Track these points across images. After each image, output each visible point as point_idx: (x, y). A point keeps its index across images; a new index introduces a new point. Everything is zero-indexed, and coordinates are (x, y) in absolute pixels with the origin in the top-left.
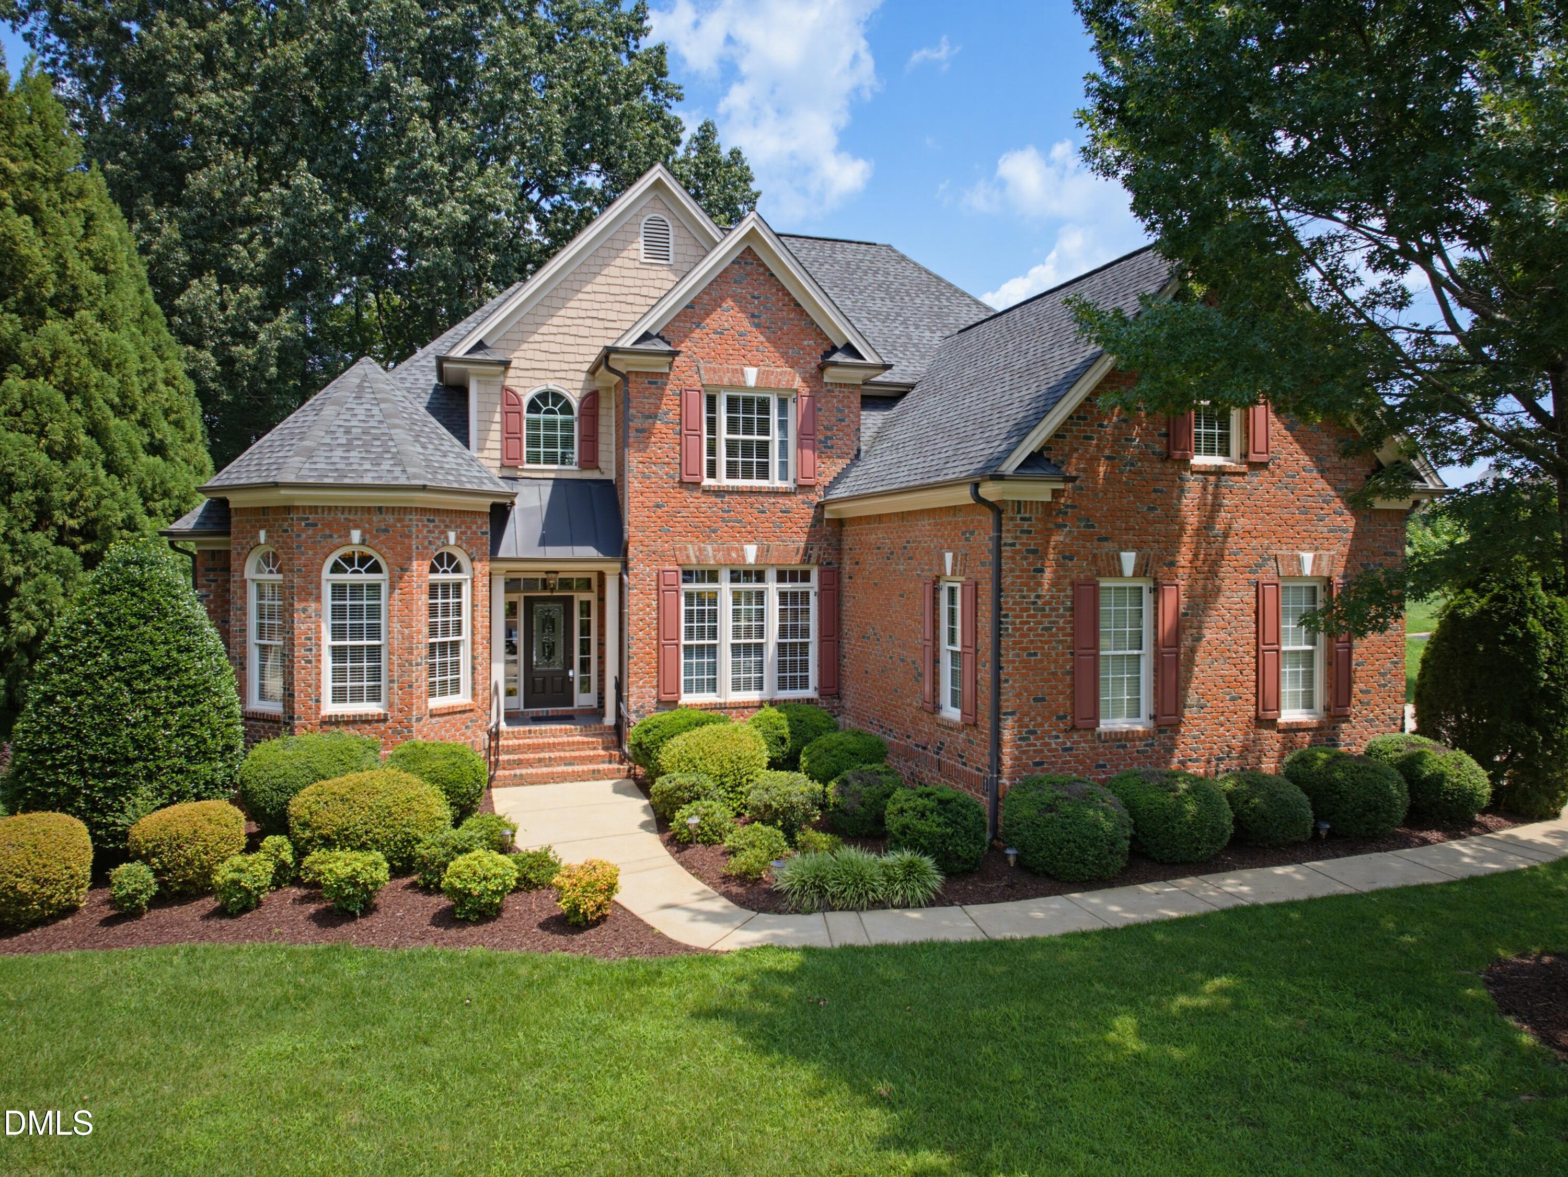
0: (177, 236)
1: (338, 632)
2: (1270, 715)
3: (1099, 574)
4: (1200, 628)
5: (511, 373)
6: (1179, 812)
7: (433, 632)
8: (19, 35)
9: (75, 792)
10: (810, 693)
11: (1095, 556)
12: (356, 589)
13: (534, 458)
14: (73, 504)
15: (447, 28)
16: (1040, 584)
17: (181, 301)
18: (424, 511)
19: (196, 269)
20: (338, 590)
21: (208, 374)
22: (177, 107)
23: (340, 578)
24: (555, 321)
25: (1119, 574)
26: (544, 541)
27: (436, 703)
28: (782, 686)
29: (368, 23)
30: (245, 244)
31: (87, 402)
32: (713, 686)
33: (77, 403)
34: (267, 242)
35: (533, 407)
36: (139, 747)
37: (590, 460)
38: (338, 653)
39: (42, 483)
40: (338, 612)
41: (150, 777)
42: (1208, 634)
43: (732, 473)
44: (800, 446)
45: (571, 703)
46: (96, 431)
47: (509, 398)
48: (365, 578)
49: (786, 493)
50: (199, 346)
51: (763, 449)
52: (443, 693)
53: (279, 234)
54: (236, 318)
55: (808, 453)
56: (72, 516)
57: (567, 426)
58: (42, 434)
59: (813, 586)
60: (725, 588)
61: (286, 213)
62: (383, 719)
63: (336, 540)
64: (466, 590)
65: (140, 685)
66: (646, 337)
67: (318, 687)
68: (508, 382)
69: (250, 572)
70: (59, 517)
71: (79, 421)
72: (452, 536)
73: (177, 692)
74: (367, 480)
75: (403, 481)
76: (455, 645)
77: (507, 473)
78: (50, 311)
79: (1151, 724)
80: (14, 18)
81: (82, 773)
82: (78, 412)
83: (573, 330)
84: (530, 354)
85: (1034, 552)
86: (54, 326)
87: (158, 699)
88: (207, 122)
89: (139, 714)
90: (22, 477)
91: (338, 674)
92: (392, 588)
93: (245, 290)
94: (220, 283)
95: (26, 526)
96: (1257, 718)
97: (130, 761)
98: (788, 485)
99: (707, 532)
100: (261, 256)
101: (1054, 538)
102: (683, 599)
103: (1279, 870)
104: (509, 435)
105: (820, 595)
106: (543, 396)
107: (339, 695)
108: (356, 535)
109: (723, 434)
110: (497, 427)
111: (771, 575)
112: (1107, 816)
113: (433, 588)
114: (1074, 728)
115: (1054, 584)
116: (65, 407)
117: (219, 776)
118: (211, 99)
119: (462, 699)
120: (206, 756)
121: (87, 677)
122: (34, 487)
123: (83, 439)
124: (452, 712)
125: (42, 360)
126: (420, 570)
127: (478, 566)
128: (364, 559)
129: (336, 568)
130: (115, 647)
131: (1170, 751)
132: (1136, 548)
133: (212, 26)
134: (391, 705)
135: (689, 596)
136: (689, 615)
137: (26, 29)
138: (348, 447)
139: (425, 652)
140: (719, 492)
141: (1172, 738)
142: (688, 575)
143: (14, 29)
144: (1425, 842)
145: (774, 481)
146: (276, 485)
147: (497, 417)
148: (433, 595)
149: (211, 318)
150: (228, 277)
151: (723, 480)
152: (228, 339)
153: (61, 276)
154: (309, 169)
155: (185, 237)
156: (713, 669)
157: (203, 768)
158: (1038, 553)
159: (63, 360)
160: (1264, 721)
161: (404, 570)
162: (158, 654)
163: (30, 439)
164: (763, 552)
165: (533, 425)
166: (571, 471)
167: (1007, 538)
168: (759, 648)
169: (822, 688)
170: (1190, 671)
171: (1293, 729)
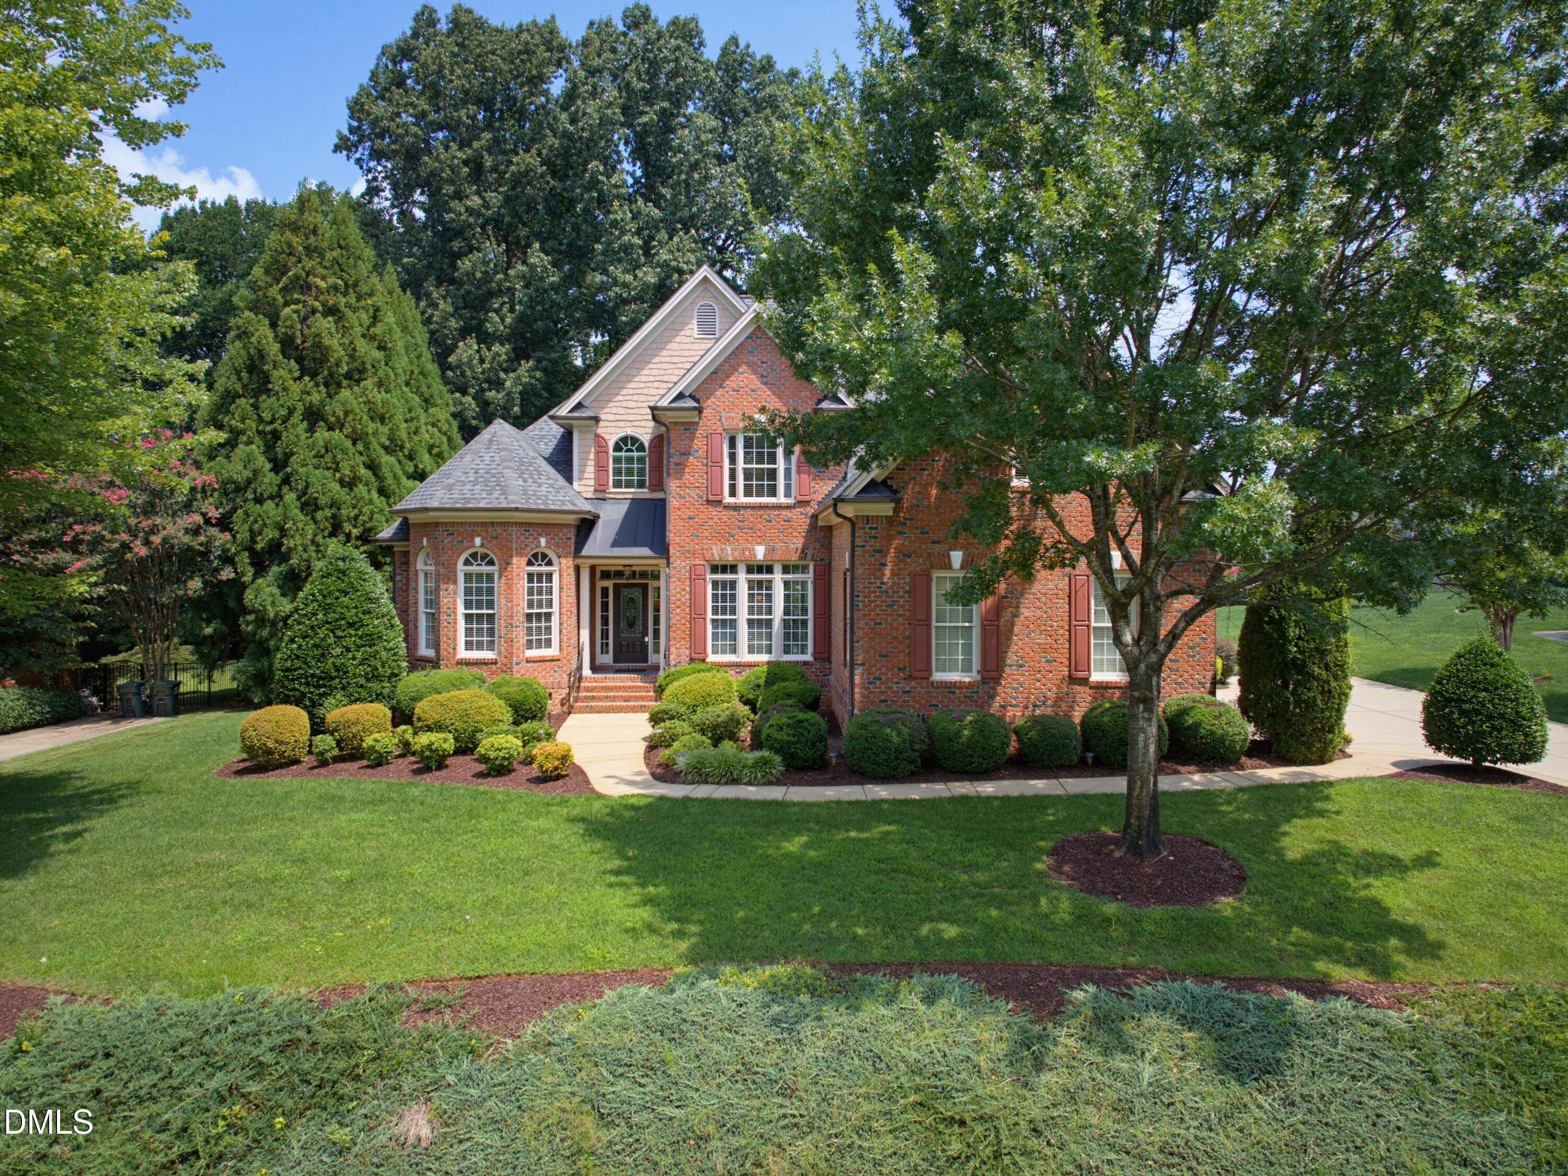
0: (450, 309)
1: (468, 604)
2: (1081, 674)
3: (932, 567)
4: (1018, 607)
5: (602, 424)
6: (958, 734)
7: (530, 604)
8: (352, 161)
9: (304, 695)
10: (808, 657)
11: (929, 555)
12: (479, 576)
13: (617, 484)
14: (356, 518)
15: (645, 124)
16: (883, 574)
17: (452, 359)
18: (521, 524)
19: (464, 333)
20: (468, 577)
21: (470, 414)
22: (450, 210)
23: (469, 568)
24: (632, 385)
25: (949, 567)
26: (615, 544)
27: (530, 653)
28: (787, 650)
29: (583, 129)
30: (497, 311)
31: (367, 446)
32: (734, 651)
33: (360, 447)
34: (512, 310)
35: (617, 448)
36: (337, 670)
37: (658, 485)
38: (468, 618)
39: (335, 504)
40: (468, 591)
41: (343, 688)
42: (1025, 612)
43: (748, 493)
44: (799, 472)
45: (646, 661)
46: (373, 467)
47: (600, 442)
48: (485, 569)
49: (788, 507)
50: (464, 393)
51: (772, 474)
52: (540, 647)
53: (520, 302)
54: (490, 369)
55: (804, 477)
56: (355, 526)
57: (641, 460)
58: (337, 470)
59: (809, 577)
60: (742, 578)
61: (527, 286)
62: (495, 663)
63: (466, 544)
64: (556, 577)
65: (339, 633)
66: (680, 396)
67: (455, 639)
68: (600, 431)
69: (420, 565)
70: (347, 527)
71: (360, 459)
72: (543, 541)
73: (361, 638)
74: (482, 505)
75: (504, 505)
76: (548, 616)
77: (599, 495)
78: (345, 383)
79: (978, 678)
80: (349, 149)
81: (308, 684)
82: (361, 454)
83: (645, 391)
84: (614, 410)
85: (880, 551)
86: (345, 393)
87: (349, 642)
88: (471, 220)
89: (338, 651)
90: (323, 500)
91: (469, 632)
92: (500, 576)
93: (496, 348)
94: (479, 344)
95: (326, 533)
96: (1070, 676)
97: (332, 678)
98: (790, 501)
99: (725, 537)
100: (508, 321)
101: (895, 542)
102: (709, 587)
103: (1032, 782)
104: (601, 468)
105: (815, 583)
106: (624, 439)
107: (469, 646)
108: (478, 541)
109: (741, 464)
110: (592, 463)
111: (778, 568)
112: (899, 735)
113: (530, 576)
114: (910, 677)
115: (893, 574)
116: (351, 449)
117: (386, 691)
118: (475, 201)
119: (553, 652)
120: (378, 678)
121: (312, 628)
122: (331, 507)
123: (363, 471)
124: (542, 660)
125: (338, 418)
126: (519, 566)
127: (564, 561)
128: (484, 557)
129: (467, 562)
130: (327, 609)
131: (992, 697)
132: (963, 548)
133: (476, 144)
134: (500, 653)
135: (715, 584)
136: (715, 596)
137: (358, 155)
138: (475, 483)
139: (522, 618)
140: (736, 508)
141: (994, 688)
142: (715, 569)
143: (348, 158)
144: (1176, 772)
145: (781, 499)
146: (426, 510)
147: (592, 456)
148: (530, 580)
149: (473, 371)
150: (485, 339)
151: (741, 499)
152: (485, 386)
153: (352, 357)
154: (542, 250)
155: (456, 309)
156: (734, 637)
157: (375, 686)
158: (883, 552)
159: (351, 417)
160: (1077, 679)
161: (508, 564)
162: (350, 615)
163: (328, 474)
164: (770, 551)
165: (617, 460)
166: (644, 493)
167: (859, 542)
168: (769, 623)
169: (815, 654)
170: (1009, 638)
171: (1102, 687)
